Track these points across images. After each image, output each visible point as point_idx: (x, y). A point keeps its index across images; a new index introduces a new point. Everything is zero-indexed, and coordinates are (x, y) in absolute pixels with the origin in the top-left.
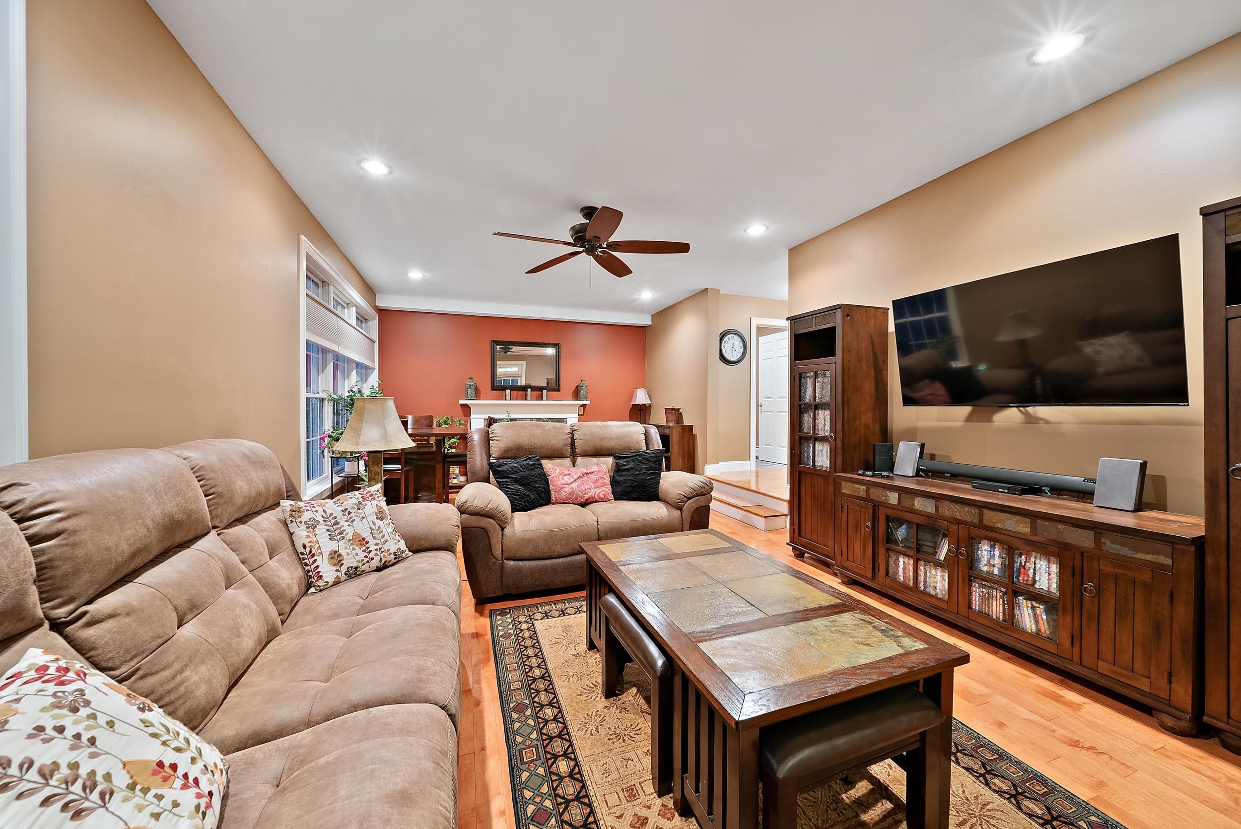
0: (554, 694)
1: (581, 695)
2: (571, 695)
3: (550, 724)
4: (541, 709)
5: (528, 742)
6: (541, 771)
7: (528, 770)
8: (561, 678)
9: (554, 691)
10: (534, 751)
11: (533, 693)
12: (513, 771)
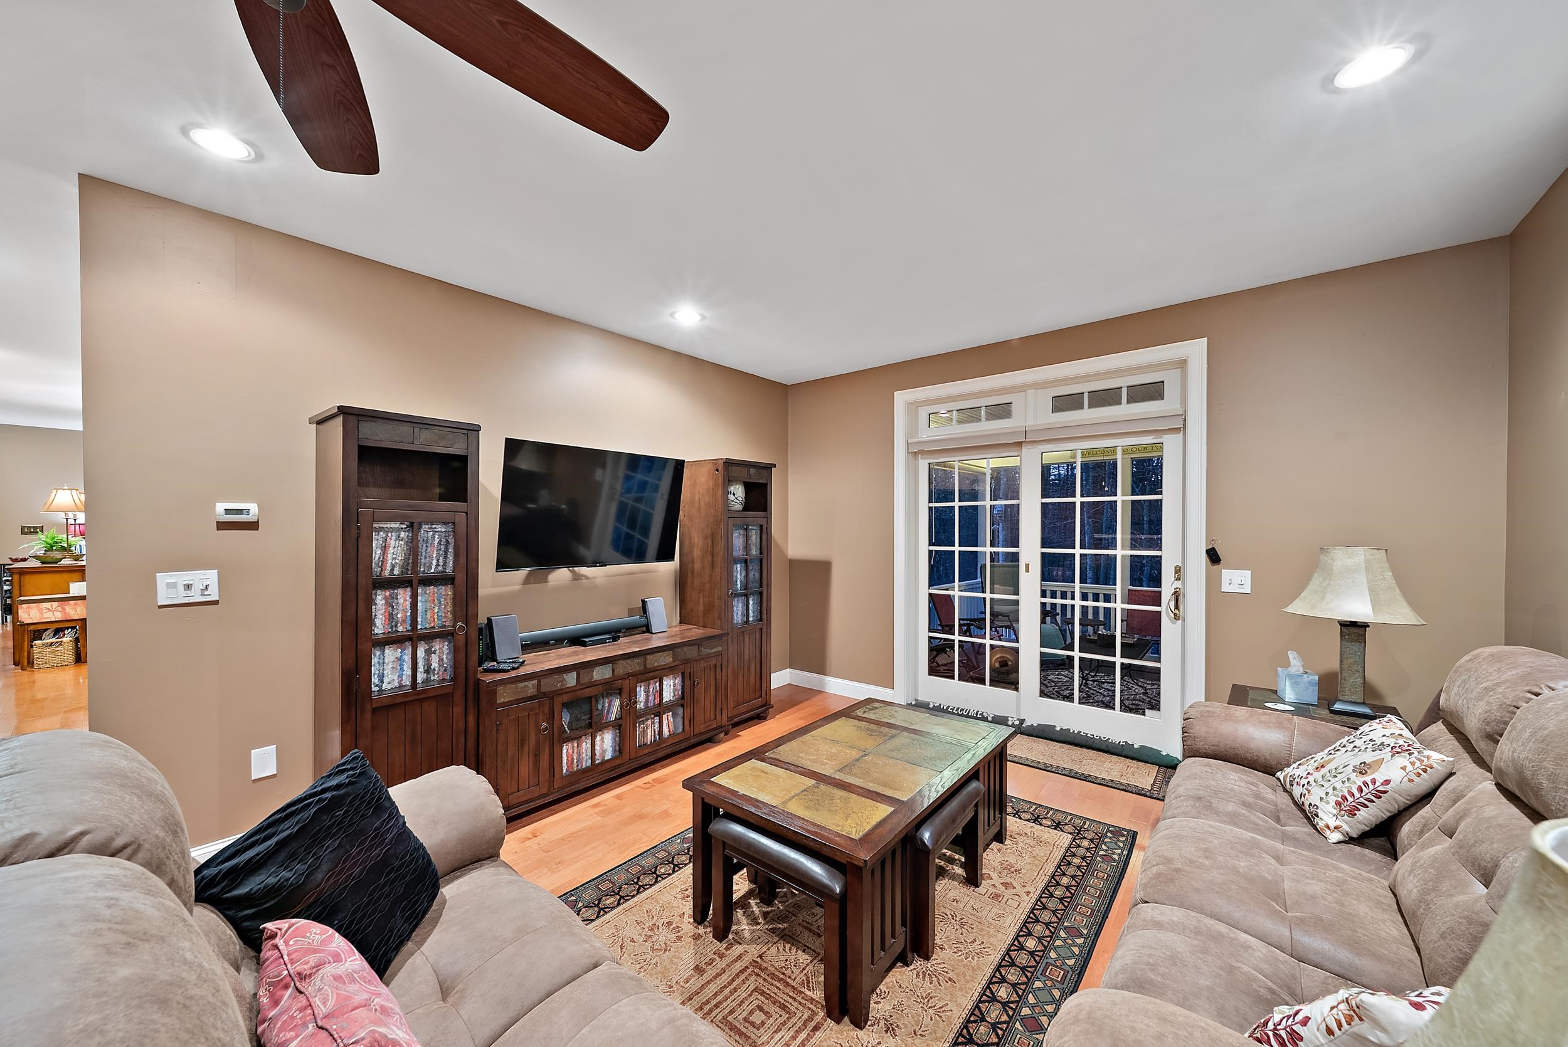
0: (977, 1006)
1: (950, 979)
2: (961, 989)
3: (1012, 980)
4: (1009, 1002)
5: (1049, 983)
6: (1053, 955)
7: (1064, 964)
8: (950, 1017)
9: (974, 1010)
10: (1048, 972)
11: (1001, 1029)
12: (1080, 972)
